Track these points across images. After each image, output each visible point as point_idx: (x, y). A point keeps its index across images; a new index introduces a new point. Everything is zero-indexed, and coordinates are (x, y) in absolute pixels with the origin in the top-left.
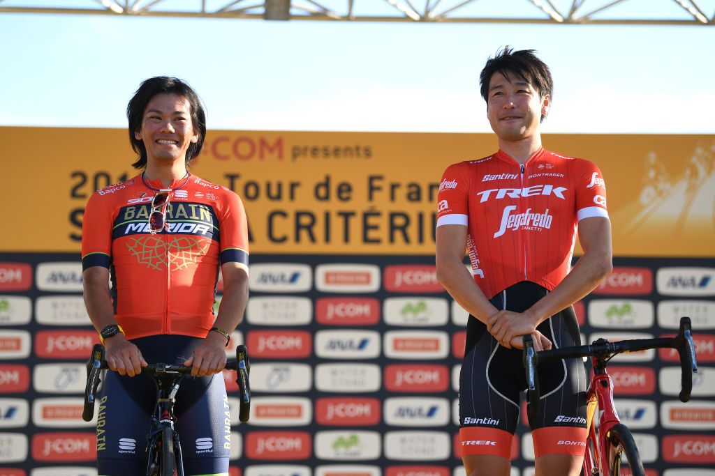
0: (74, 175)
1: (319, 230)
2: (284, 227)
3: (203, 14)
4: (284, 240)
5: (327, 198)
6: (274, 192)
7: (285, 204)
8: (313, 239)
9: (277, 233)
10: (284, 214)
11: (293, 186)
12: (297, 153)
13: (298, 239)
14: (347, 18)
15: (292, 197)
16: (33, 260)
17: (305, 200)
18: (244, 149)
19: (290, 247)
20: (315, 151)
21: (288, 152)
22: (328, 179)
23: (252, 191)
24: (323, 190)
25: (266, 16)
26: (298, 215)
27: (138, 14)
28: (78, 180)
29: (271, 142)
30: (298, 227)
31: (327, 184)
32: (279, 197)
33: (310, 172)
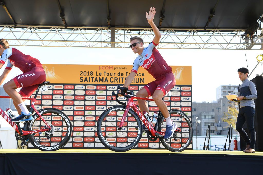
0: (81, 72)
1: (118, 80)
2: (113, 80)
3: (102, 47)
4: (113, 82)
5: (119, 75)
6: (111, 75)
7: (113, 76)
8: (117, 82)
9: (112, 81)
10: (113, 78)
11: (114, 73)
12: (115, 68)
13: (115, 82)
14: (124, 48)
15: (114, 75)
16: (74, 85)
17: (116, 76)
18: (107, 68)
19: (114, 83)
20: (118, 68)
21: (114, 68)
22: (120, 72)
23: (108, 74)
24: (119, 74)
25: (111, 47)
26: (115, 78)
27: (92, 47)
28: (82, 72)
29: (111, 67)
30: (115, 80)
31: (119, 73)
32: (112, 75)
33: (117, 71)
